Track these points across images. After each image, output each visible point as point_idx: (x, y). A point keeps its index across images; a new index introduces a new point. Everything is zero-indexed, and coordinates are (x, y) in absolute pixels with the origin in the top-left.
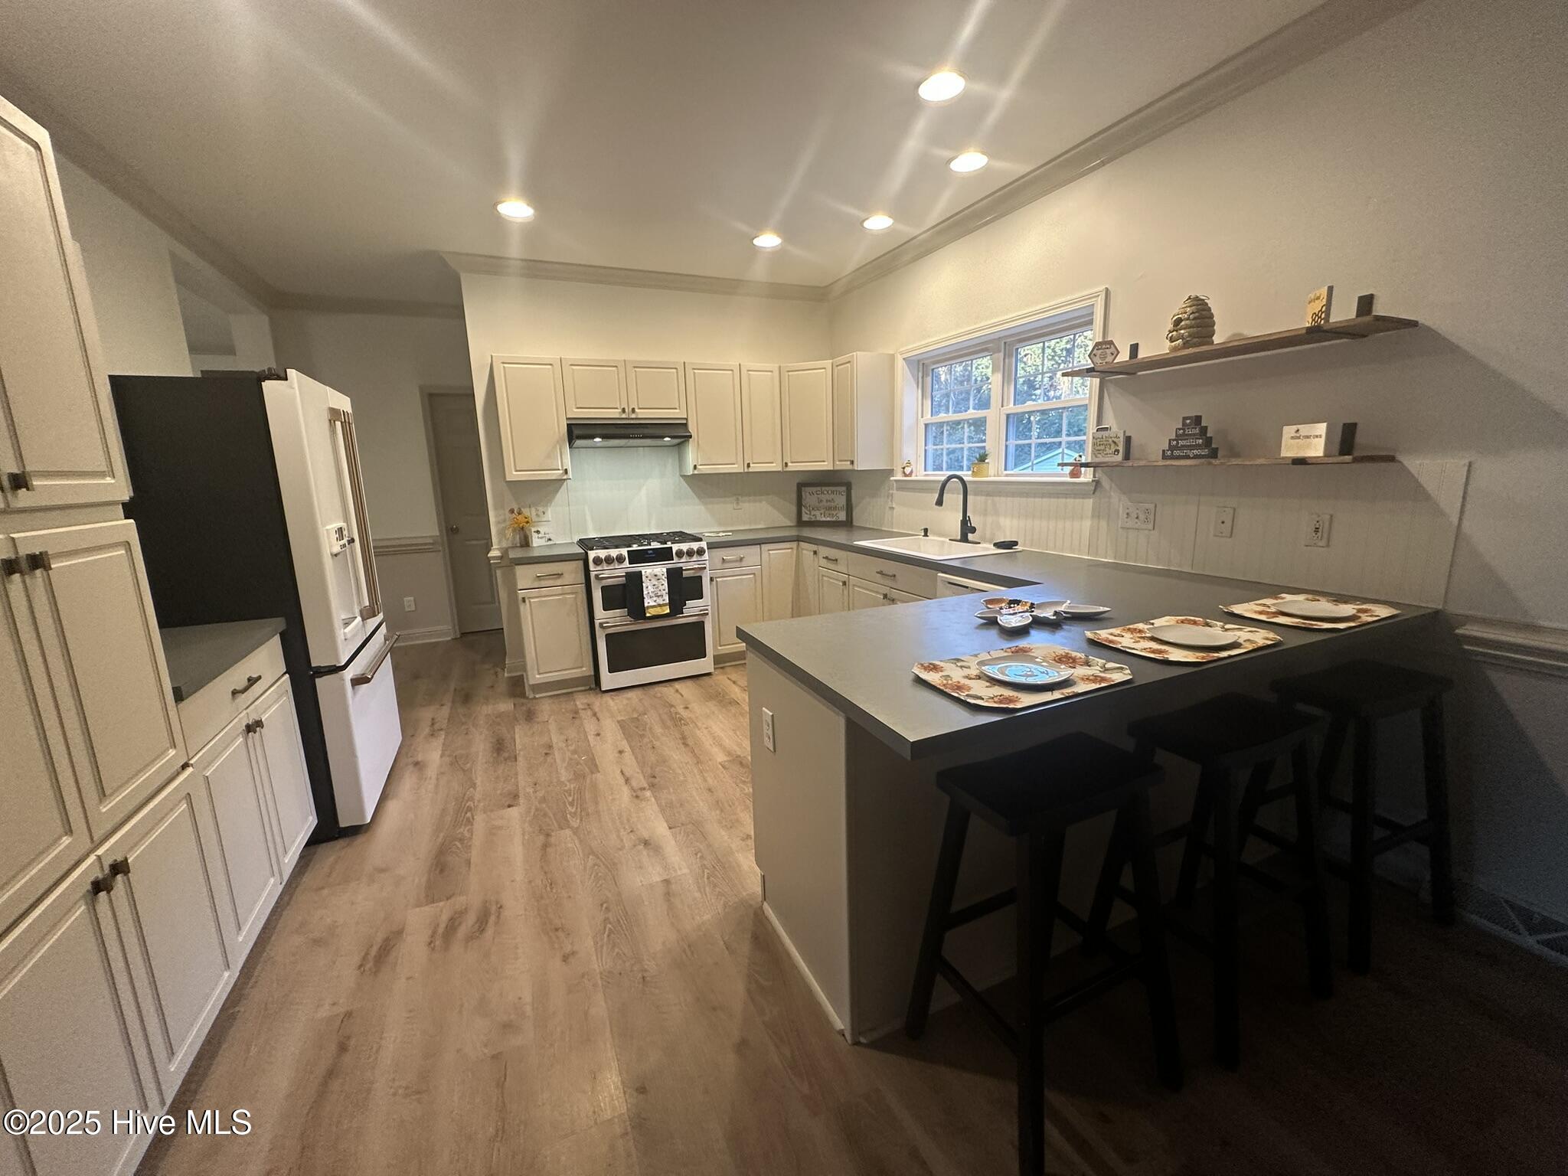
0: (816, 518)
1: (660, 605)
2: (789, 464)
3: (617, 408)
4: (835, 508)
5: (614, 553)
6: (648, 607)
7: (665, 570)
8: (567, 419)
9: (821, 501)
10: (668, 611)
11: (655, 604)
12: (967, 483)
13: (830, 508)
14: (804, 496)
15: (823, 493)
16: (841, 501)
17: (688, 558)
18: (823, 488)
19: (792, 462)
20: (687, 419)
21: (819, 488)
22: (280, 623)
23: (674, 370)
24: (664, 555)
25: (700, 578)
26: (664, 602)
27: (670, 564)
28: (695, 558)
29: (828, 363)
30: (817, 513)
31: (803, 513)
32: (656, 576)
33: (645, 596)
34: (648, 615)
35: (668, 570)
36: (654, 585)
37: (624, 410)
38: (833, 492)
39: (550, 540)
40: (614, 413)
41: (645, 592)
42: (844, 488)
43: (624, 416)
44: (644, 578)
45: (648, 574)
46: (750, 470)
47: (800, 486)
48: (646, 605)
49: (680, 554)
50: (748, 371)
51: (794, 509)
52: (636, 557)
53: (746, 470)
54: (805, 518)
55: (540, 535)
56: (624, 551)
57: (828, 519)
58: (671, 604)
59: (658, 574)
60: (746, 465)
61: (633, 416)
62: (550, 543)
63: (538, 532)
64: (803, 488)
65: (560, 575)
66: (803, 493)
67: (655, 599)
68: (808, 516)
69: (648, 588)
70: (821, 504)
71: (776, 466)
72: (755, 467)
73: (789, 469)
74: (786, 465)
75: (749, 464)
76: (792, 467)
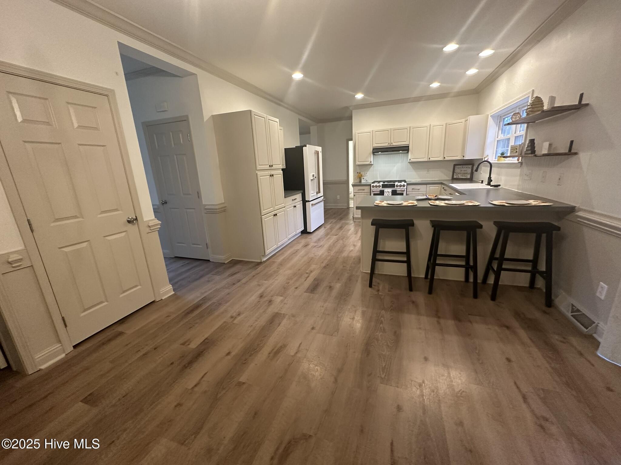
2: (446, 158)
4: (466, 173)
5: (378, 185)
7: (391, 190)
8: (373, 147)
9: (462, 171)
12: (492, 164)
13: (465, 173)
14: (456, 169)
15: (463, 168)
16: (469, 171)
17: (400, 187)
19: (447, 157)
20: (409, 144)
21: (462, 166)
22: (302, 191)
23: (406, 130)
24: (393, 186)
25: (403, 194)
27: (393, 189)
28: (402, 188)
30: (460, 175)
31: (454, 175)
32: (388, 192)
35: (392, 190)
36: (387, 194)
37: (389, 144)
38: (467, 167)
39: (367, 181)
40: (386, 144)
42: (471, 166)
43: (389, 145)
45: (386, 191)
46: (430, 160)
47: (455, 165)
49: (397, 186)
50: (433, 126)
51: (451, 174)
52: (384, 186)
53: (428, 160)
54: (455, 177)
55: (364, 180)
56: (381, 184)
57: (463, 177)
60: (429, 158)
61: (392, 145)
62: (367, 182)
63: (364, 179)
65: (364, 190)
70: (462, 172)
71: (441, 159)
72: (432, 159)
73: (445, 159)
74: (445, 158)
75: (430, 158)
76: (447, 159)
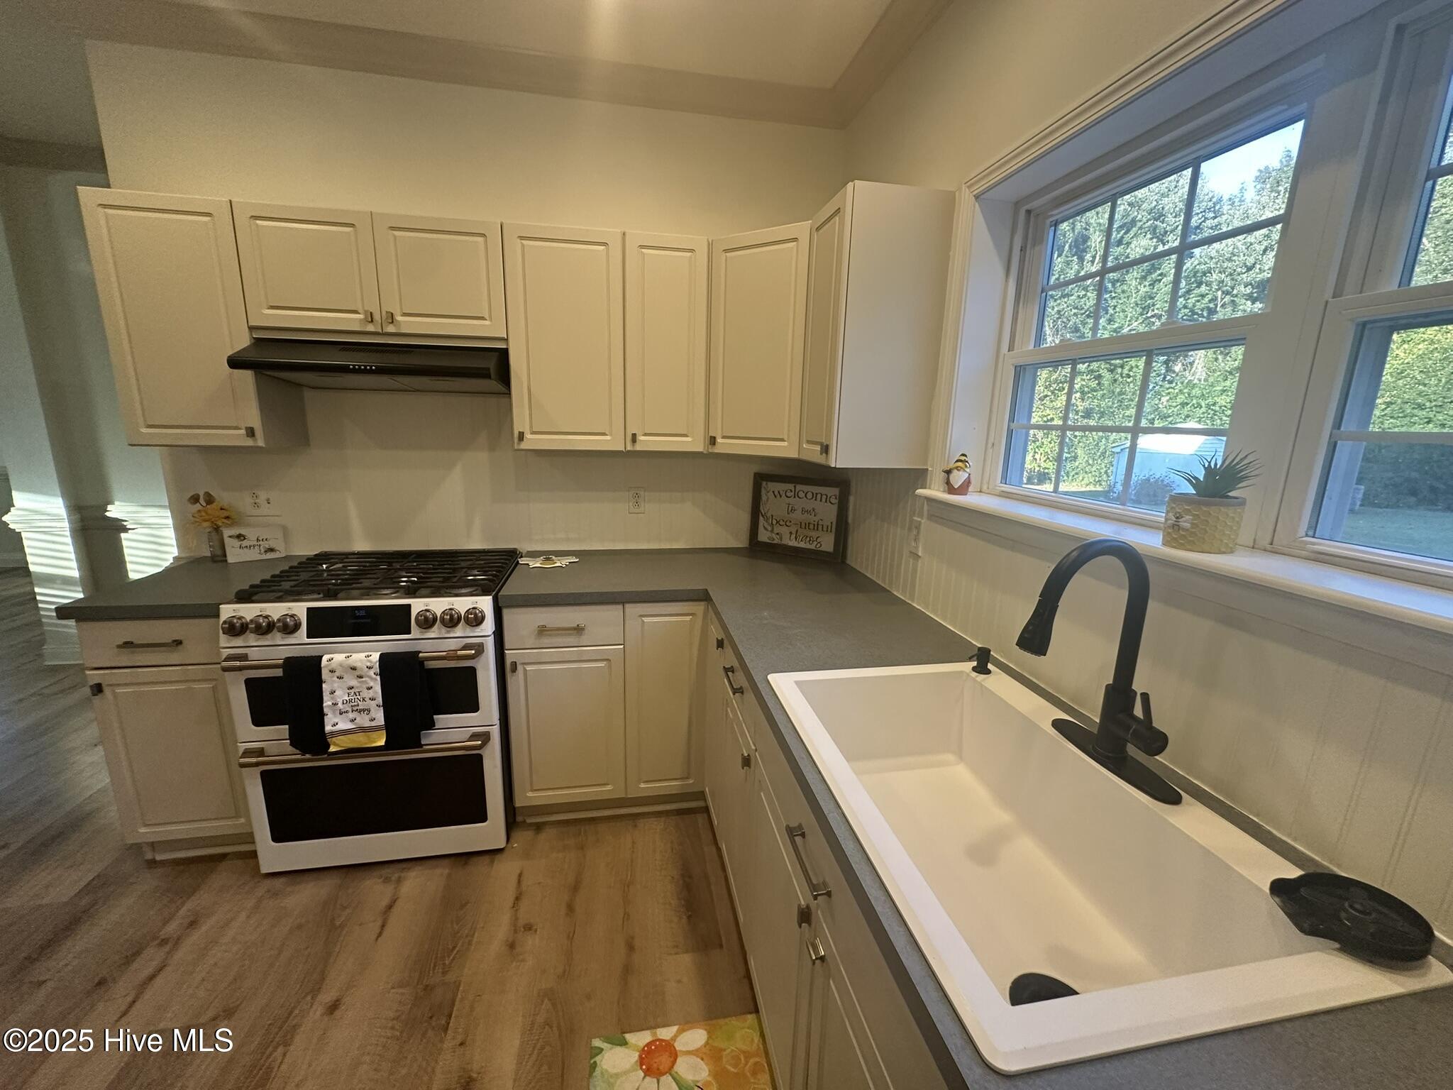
0: (781, 539)
1: (363, 730)
2: (719, 440)
3: (355, 312)
4: (816, 527)
5: (276, 610)
6: (333, 734)
7: (380, 655)
8: (251, 328)
9: (793, 510)
10: (382, 742)
11: (350, 726)
13: (807, 525)
14: (764, 498)
15: (796, 495)
16: (828, 513)
17: (444, 630)
18: (799, 487)
19: (724, 439)
20: (506, 340)
21: (791, 486)
23: (480, 239)
24: (397, 621)
25: (472, 671)
26: (373, 724)
27: (396, 642)
28: (458, 630)
29: (802, 229)
30: (784, 530)
31: (761, 529)
32: (354, 669)
33: (325, 710)
34: (332, 749)
35: (384, 658)
36: (351, 688)
37: (371, 318)
38: (814, 496)
39: (272, 550)
40: (351, 322)
41: (327, 703)
42: (833, 492)
43: (371, 328)
44: (325, 674)
45: (333, 664)
46: (638, 447)
47: (760, 480)
48: (328, 728)
49: (427, 622)
50: (642, 247)
51: (744, 518)
52: (324, 624)
53: (629, 448)
54: (763, 536)
55: (245, 543)
56: (300, 609)
57: (802, 545)
58: (390, 725)
59: (358, 665)
60: (628, 438)
61: (391, 329)
62: (270, 556)
63: (240, 537)
64: (764, 483)
65: (176, 646)
66: (763, 492)
67: (351, 715)
68: (769, 534)
69: (334, 694)
70: (793, 516)
71: (693, 443)
72: (647, 443)
73: (717, 449)
74: (713, 441)
75: (634, 436)
76: (723, 446)
